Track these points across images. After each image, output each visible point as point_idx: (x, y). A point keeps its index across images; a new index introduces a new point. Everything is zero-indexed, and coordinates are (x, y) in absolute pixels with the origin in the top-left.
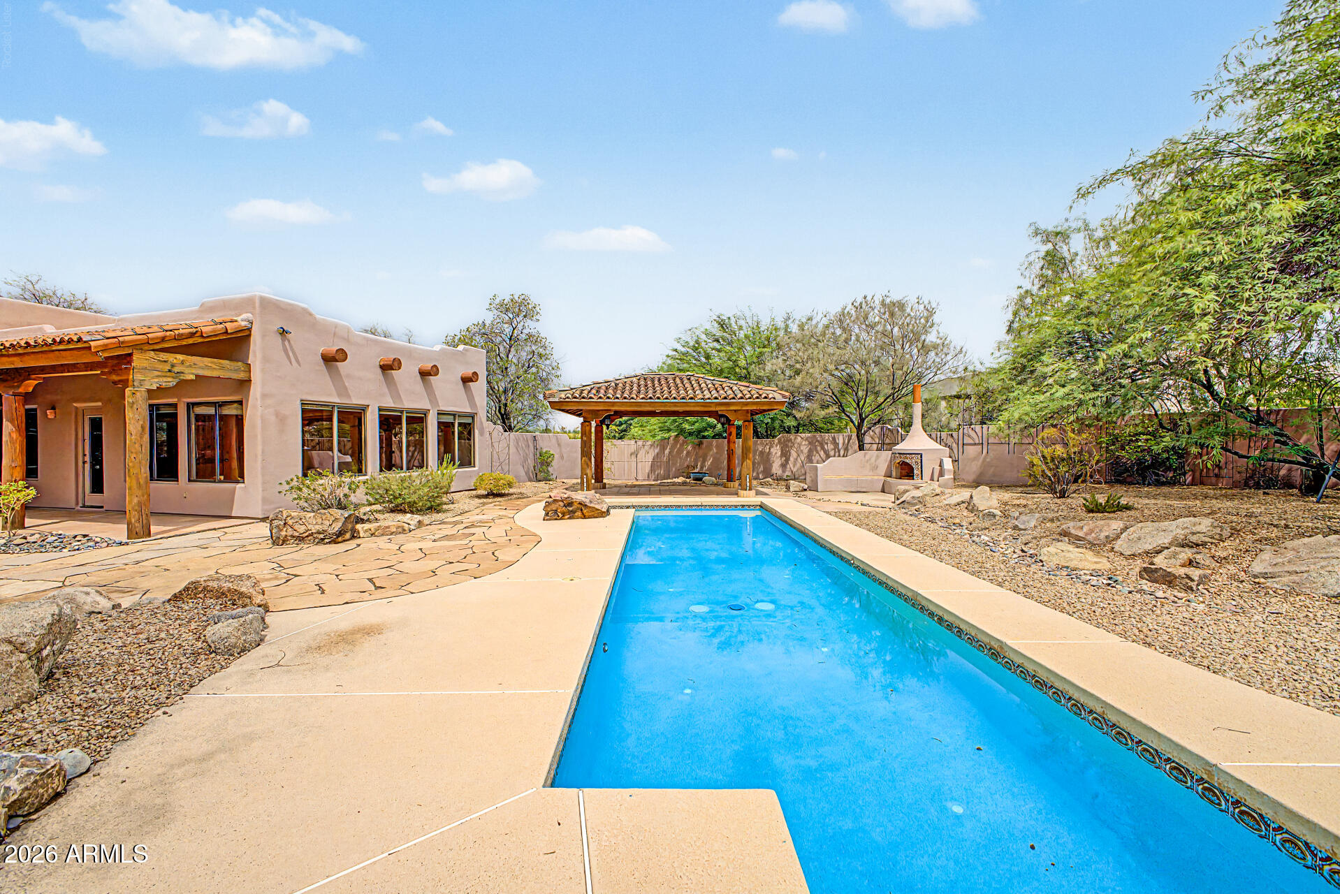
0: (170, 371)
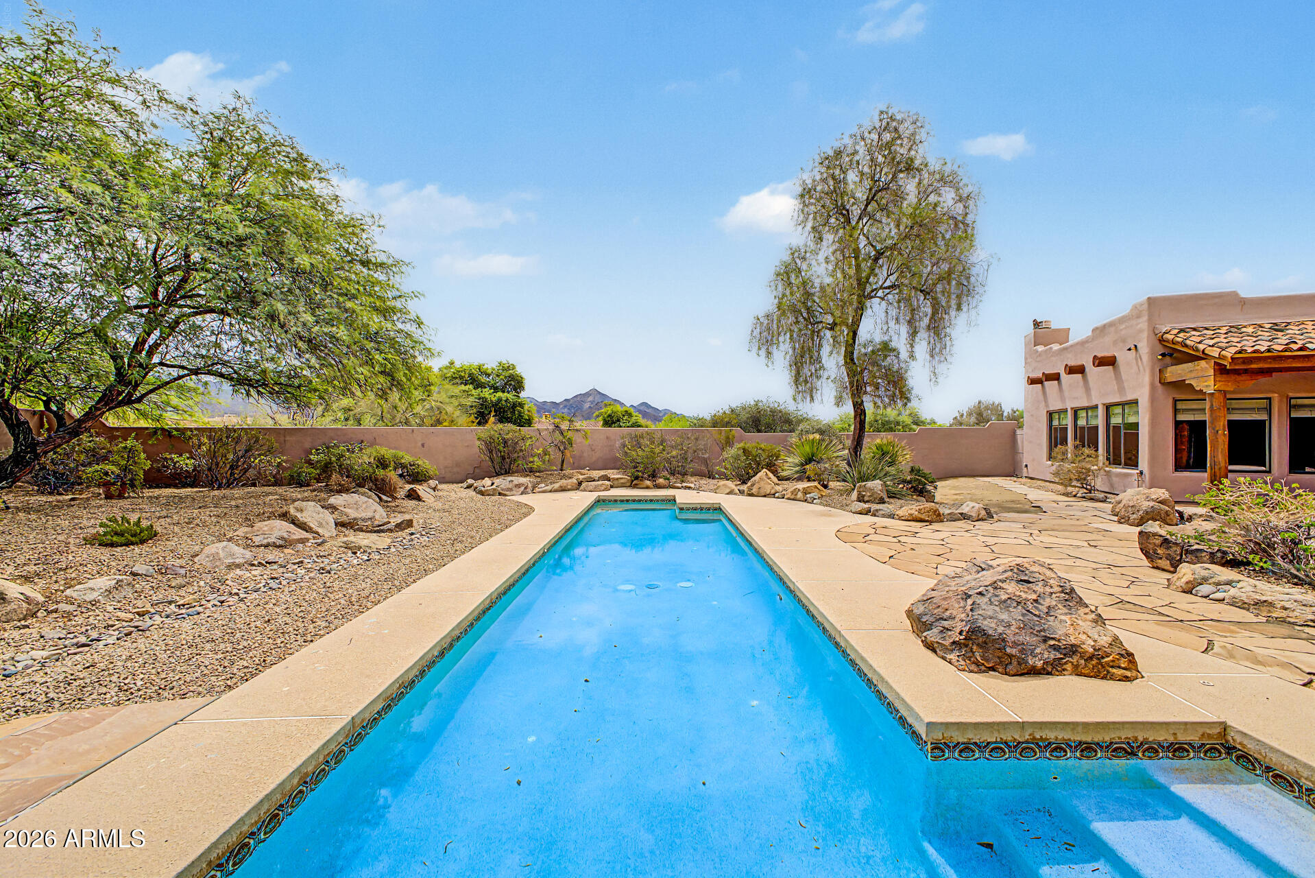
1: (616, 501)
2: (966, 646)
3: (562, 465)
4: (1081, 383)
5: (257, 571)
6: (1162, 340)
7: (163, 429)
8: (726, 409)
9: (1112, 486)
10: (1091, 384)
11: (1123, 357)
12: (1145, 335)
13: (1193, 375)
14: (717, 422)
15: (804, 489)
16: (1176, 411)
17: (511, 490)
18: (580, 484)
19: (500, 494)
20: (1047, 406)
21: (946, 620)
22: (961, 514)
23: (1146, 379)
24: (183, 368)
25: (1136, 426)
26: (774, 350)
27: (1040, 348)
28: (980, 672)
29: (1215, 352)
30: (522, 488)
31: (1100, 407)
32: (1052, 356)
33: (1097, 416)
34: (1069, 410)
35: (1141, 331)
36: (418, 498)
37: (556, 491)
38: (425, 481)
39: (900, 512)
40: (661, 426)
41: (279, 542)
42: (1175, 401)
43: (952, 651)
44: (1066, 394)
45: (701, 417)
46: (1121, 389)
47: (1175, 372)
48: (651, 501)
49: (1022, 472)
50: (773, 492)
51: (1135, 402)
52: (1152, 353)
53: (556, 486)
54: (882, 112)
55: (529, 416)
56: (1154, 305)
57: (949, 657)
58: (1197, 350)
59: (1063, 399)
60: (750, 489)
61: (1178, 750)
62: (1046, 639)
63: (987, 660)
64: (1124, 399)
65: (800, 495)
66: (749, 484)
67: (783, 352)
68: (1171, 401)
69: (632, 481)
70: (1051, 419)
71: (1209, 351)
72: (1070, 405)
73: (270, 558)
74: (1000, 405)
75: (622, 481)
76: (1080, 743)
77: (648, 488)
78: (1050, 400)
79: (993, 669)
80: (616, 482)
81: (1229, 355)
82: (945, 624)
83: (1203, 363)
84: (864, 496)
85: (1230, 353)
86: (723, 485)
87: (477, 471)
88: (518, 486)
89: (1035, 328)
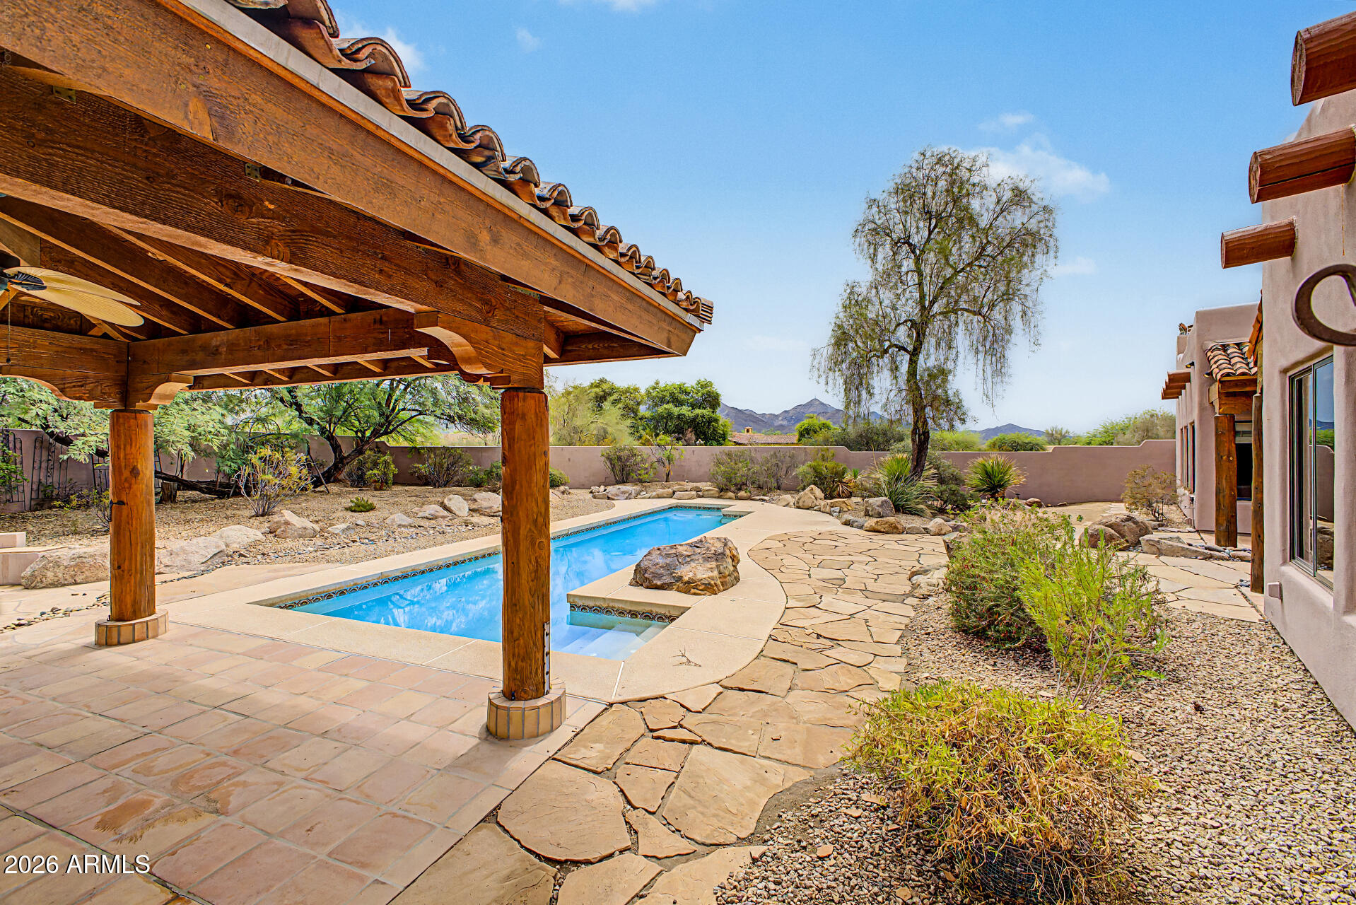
3: (668, 477)
5: (412, 529)
7: (415, 448)
10: (1187, 402)
15: (831, 503)
17: (617, 495)
18: (674, 493)
19: (609, 498)
22: (925, 529)
24: (417, 410)
28: (637, 586)
30: (627, 495)
34: (1184, 429)
37: (653, 498)
38: (558, 486)
39: (867, 524)
41: (431, 517)
44: (1183, 411)
55: (723, 431)
59: (1183, 417)
60: (798, 502)
63: (640, 581)
66: (797, 498)
69: (720, 493)
72: (1184, 423)
73: (422, 524)
75: (712, 492)
76: (630, 611)
79: (641, 585)
80: (706, 493)
86: (783, 499)
88: (623, 493)
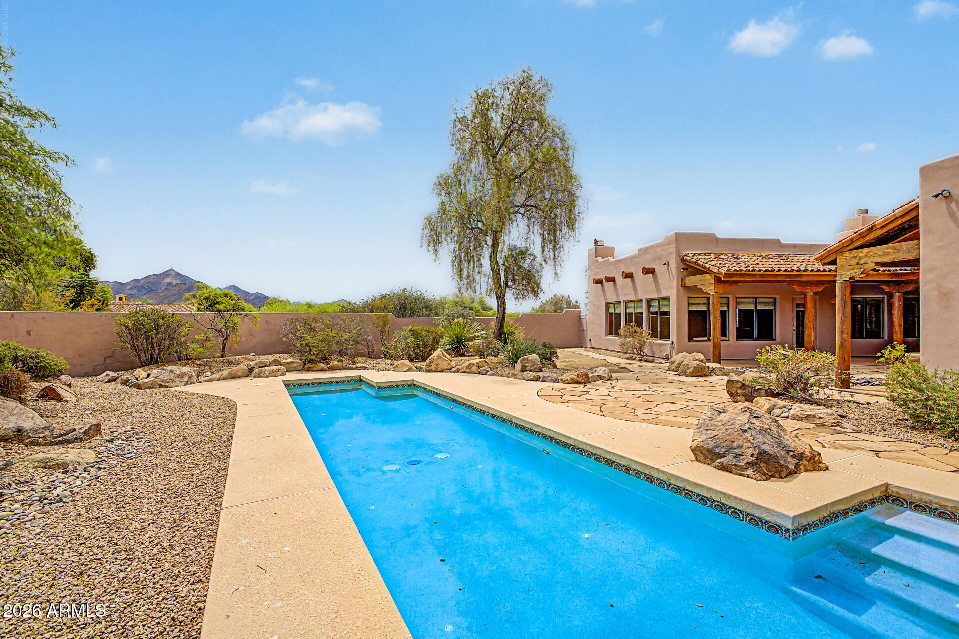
0: (857, 264)
1: (301, 385)
2: (756, 464)
3: (223, 351)
4: (630, 284)
6: (683, 260)
8: (377, 295)
9: (652, 351)
10: (638, 286)
11: (660, 269)
12: (674, 256)
13: (702, 282)
14: (370, 307)
15: (477, 363)
16: (689, 304)
17: (173, 381)
18: (251, 370)
19: (161, 386)
20: (606, 299)
21: (735, 449)
22: (598, 376)
23: (675, 283)
25: (667, 313)
26: (439, 247)
27: (600, 259)
28: (767, 479)
29: (715, 270)
30: (186, 379)
31: (644, 301)
32: (609, 265)
33: (642, 306)
34: (622, 302)
35: (670, 253)
36: (59, 398)
37: (226, 379)
38: (54, 376)
39: (564, 378)
40: (265, 310)
42: (689, 298)
43: (747, 469)
44: (620, 291)
45: (353, 302)
46: (658, 289)
47: (691, 280)
48: (337, 382)
49: (586, 345)
50: (449, 367)
51: (667, 298)
52: (677, 267)
53: (225, 373)
54: (524, 72)
56: (680, 238)
57: (745, 473)
58: (705, 267)
59: (617, 295)
60: (429, 365)
61: (872, 503)
62: (788, 452)
63: (770, 471)
64: (660, 296)
65: (474, 369)
66: (427, 362)
67: (447, 250)
68: (687, 298)
69: (305, 364)
70: (607, 308)
71: (712, 268)
72: (622, 299)
74: (569, 297)
75: (295, 365)
77: (322, 370)
78: (608, 295)
79: (772, 476)
80: (289, 367)
81: (723, 272)
82: (737, 451)
83: (708, 276)
84: (526, 367)
85: (723, 270)
86: (402, 364)
87: (108, 361)
88: (181, 376)
89: (595, 245)
